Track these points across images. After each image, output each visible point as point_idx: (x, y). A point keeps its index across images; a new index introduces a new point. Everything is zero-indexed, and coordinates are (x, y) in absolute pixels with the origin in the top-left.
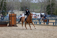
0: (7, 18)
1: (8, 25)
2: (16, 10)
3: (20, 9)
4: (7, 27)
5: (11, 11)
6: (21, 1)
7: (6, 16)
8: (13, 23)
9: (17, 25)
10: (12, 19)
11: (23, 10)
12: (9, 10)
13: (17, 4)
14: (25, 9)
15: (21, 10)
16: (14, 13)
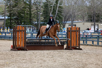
0: (64, 35)
1: (65, 46)
2: (80, 21)
3: (86, 18)
4: (63, 50)
5: (70, 22)
6: (88, 4)
7: (62, 31)
8: (74, 44)
9: (81, 47)
10: (73, 36)
11: (91, 21)
12: (67, 20)
13: (82, 10)
14: (95, 18)
15: (88, 21)
16: (75, 25)
